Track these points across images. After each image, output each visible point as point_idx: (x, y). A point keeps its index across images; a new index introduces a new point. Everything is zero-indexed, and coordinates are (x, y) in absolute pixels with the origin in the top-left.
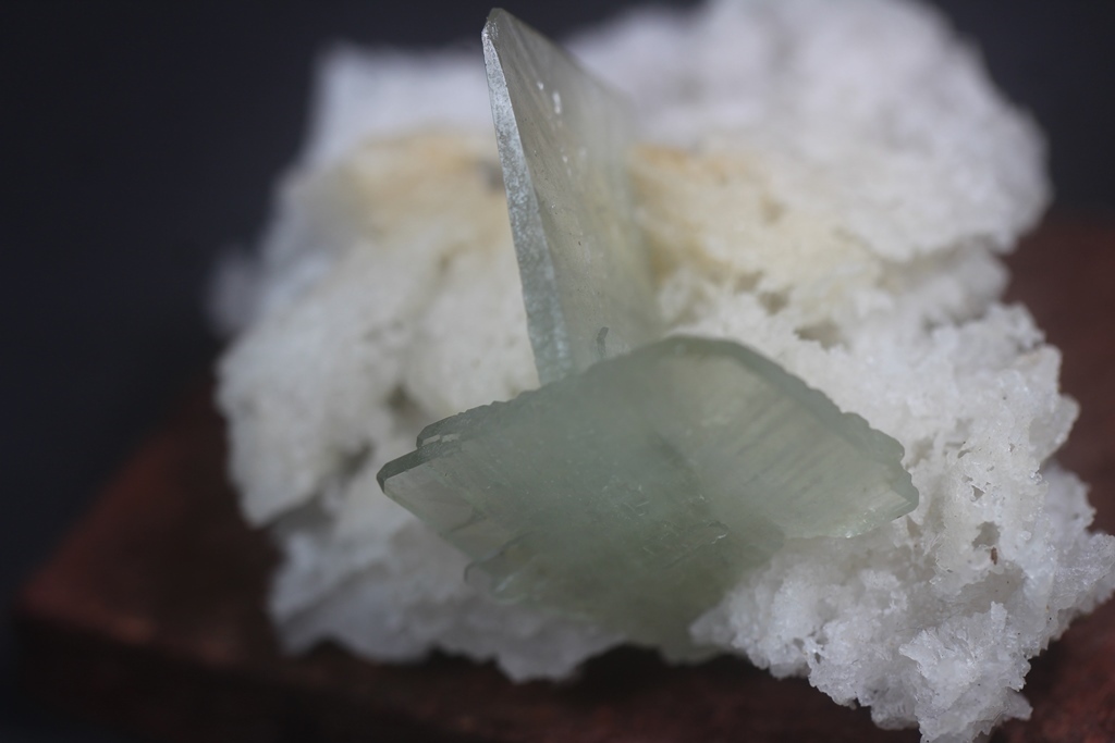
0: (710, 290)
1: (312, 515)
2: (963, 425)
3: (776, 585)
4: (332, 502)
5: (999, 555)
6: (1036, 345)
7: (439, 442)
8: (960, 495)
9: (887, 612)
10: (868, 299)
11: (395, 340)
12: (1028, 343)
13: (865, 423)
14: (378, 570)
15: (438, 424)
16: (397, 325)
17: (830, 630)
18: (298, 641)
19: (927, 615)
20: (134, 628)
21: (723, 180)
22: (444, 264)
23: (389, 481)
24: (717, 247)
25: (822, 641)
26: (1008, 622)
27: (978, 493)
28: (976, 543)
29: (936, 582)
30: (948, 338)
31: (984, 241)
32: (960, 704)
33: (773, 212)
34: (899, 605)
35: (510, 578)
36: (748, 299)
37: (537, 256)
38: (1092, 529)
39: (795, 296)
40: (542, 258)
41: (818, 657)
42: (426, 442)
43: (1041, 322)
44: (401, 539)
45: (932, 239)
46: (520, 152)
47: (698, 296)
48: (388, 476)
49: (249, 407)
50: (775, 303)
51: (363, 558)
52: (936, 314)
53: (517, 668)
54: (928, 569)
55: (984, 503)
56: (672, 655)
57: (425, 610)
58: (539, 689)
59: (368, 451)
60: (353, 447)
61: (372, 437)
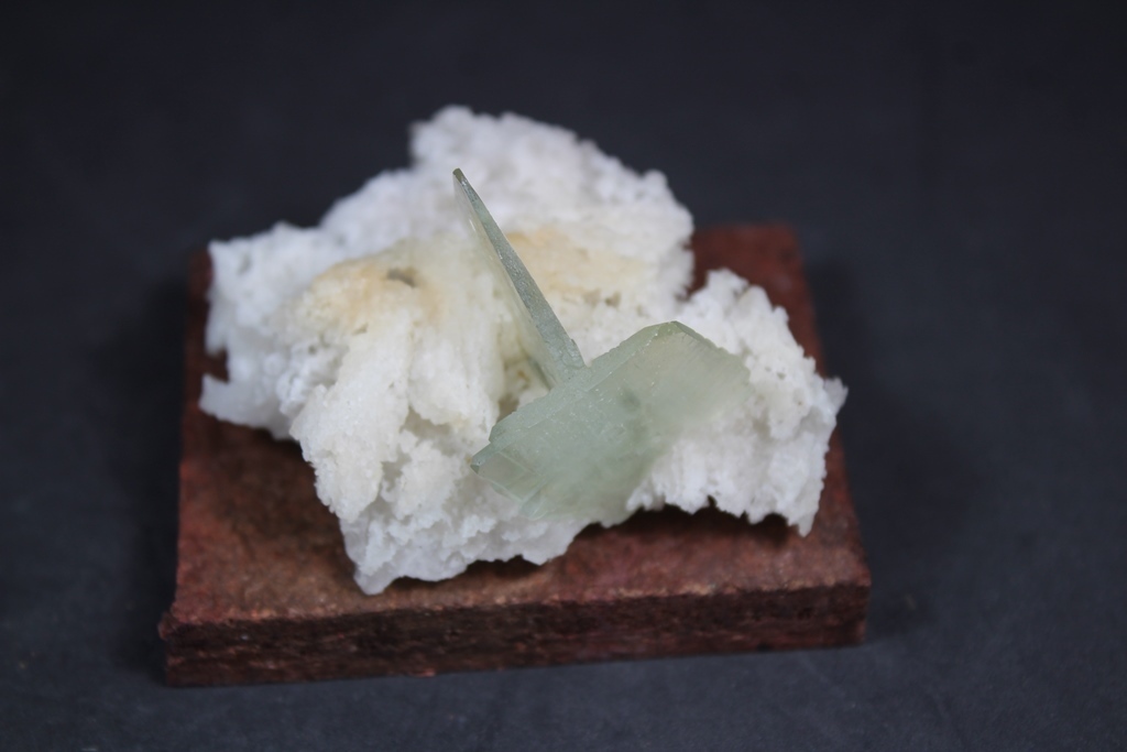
0: (571, 307)
2: (741, 341)
3: (681, 460)
5: (804, 405)
6: (745, 289)
8: (771, 380)
9: (743, 456)
12: (739, 289)
16: (400, 381)
26: (814, 441)
27: (782, 376)
29: (773, 432)
32: (803, 494)
33: (583, 254)
34: (748, 451)
41: (717, 493)
49: (328, 454)
50: (615, 303)
54: (763, 425)
55: (788, 380)
56: (608, 523)
59: (404, 459)
60: (392, 459)
61: (406, 450)
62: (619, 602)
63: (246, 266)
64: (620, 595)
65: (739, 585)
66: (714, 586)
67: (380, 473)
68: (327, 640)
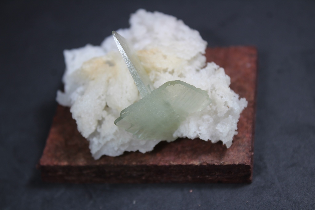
0: (159, 73)
1: (96, 134)
2: (212, 85)
3: (189, 123)
4: (99, 130)
5: (229, 107)
6: (218, 68)
7: (125, 113)
8: (218, 98)
9: (210, 122)
10: (187, 68)
11: (103, 98)
12: (217, 68)
13: (201, 89)
14: (112, 140)
15: (124, 110)
16: (103, 95)
17: (200, 128)
18: (97, 157)
19: (217, 121)
20: (65, 163)
21: (154, 54)
22: (108, 81)
23: (117, 123)
24: (158, 65)
25: (200, 130)
26: (233, 118)
27: (222, 97)
28: (224, 105)
29: (219, 115)
30: (203, 71)
31: (200, 53)
32: (228, 135)
33: (165, 57)
34: (211, 120)
35: (141, 135)
36: (167, 73)
37: (135, 74)
38: (239, 98)
39: (175, 71)
40: (136, 75)
41: (200, 134)
42: (122, 114)
43: (217, 64)
44: (115, 134)
45: (193, 55)
46: (126, 56)
47: (156, 75)
48: (116, 122)
49: (79, 117)
50: (172, 72)
51: (109, 139)
52: (198, 68)
53: (143, 151)
54: (216, 112)
55: (224, 98)
56: (169, 141)
57: (123, 145)
58: (148, 153)
59: (103, 119)
60: (100, 119)
61: (104, 116)
62: (170, 166)
63: (73, 59)
64: (170, 164)
65: (208, 162)
66: (200, 162)
67: (96, 124)
68: (85, 172)
